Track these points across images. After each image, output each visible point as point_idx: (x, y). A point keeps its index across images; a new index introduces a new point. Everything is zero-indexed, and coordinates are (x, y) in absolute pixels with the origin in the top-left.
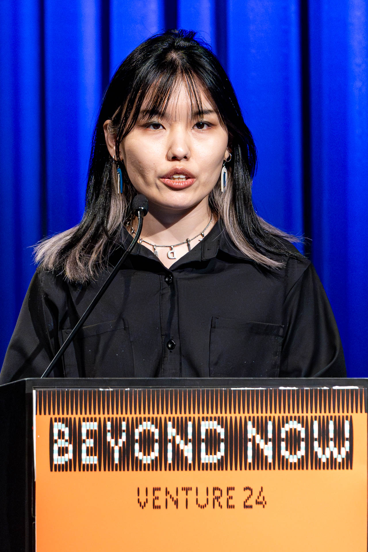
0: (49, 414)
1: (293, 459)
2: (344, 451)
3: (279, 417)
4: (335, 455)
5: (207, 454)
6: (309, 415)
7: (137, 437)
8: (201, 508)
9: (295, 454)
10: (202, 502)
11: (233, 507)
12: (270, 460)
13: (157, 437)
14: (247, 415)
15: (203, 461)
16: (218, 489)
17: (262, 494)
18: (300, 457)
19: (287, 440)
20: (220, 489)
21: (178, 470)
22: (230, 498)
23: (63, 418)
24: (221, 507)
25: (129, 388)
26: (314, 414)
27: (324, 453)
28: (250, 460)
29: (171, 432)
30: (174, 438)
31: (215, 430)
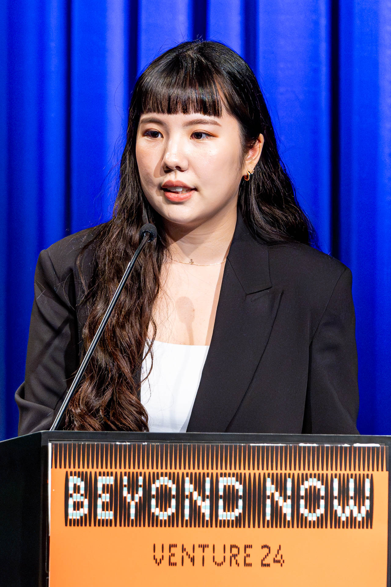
0: (65, 467)
1: (312, 517)
2: (364, 509)
3: (298, 474)
4: (355, 514)
5: (224, 511)
6: (329, 472)
7: (154, 492)
8: (218, 565)
9: (314, 512)
10: (219, 560)
11: (250, 565)
12: (289, 518)
13: (174, 492)
14: (266, 472)
15: (220, 518)
17: (280, 551)
18: (319, 515)
19: (306, 498)
20: (237, 547)
21: (195, 526)
22: (247, 556)
23: (79, 472)
24: (238, 565)
25: (147, 442)
26: (334, 472)
27: (344, 511)
28: (268, 517)
29: (189, 487)
30: (191, 494)
31: (233, 486)
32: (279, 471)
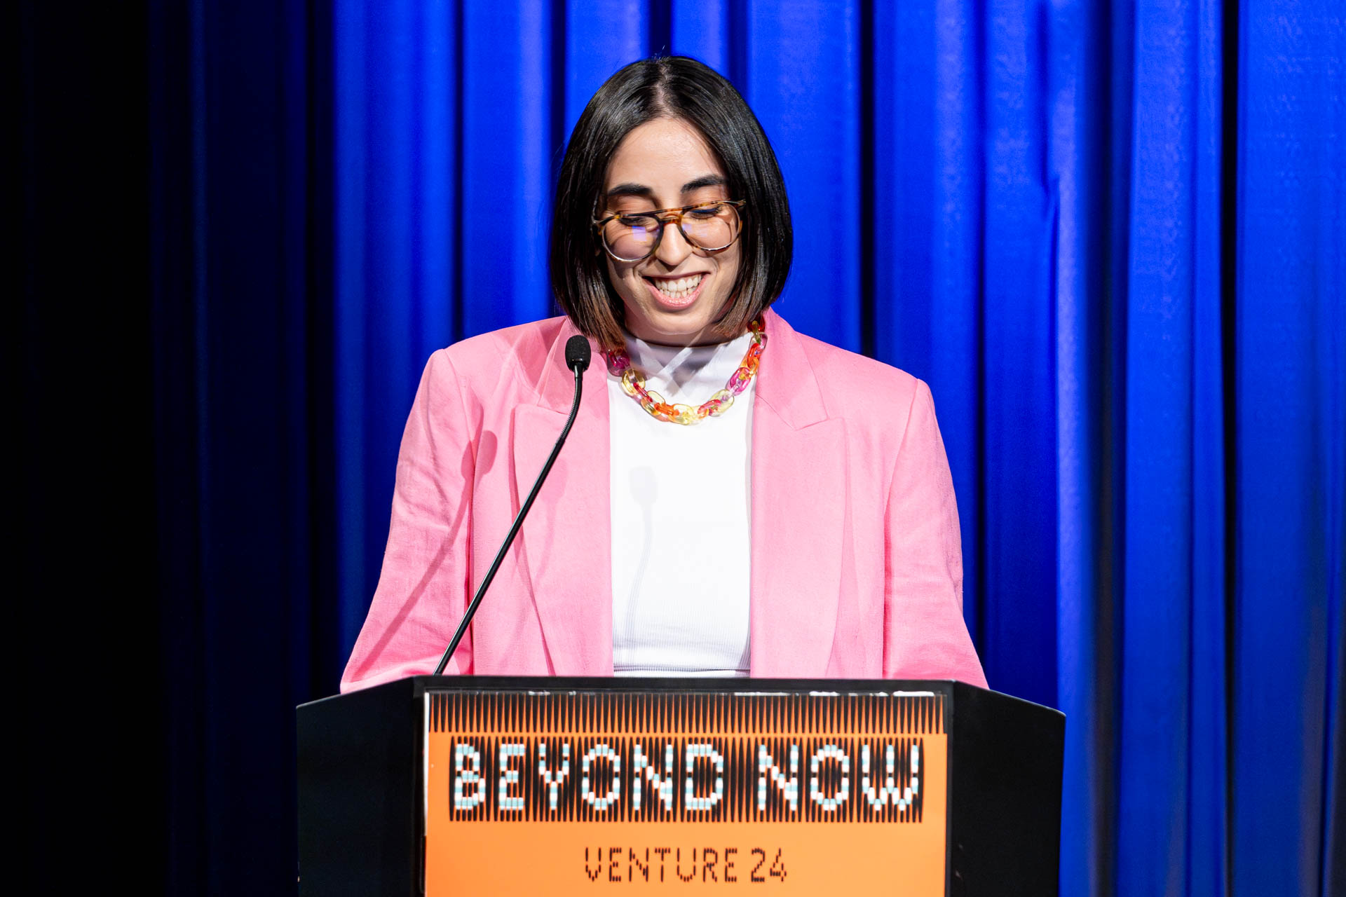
0: (450, 730)
1: (830, 806)
2: (909, 793)
3: (809, 740)
4: (896, 799)
5: (695, 796)
6: (856, 736)
7: (586, 768)
8: (685, 880)
9: (833, 797)
10: (686, 872)
11: (734, 879)
12: (793, 807)
13: (617, 768)
14: (760, 736)
15: (688, 807)
16: (711, 851)
17: (780, 859)
18: (840, 802)
19: (820, 775)
20: (714, 852)
21: (649, 820)
22: (729, 866)
23: (471, 738)
24: (716, 880)
25: (576, 690)
26: (863, 735)
27: (877, 797)
28: (762, 806)
29: (640, 760)
30: (644, 770)
31: (709, 759)
32: (779, 735)
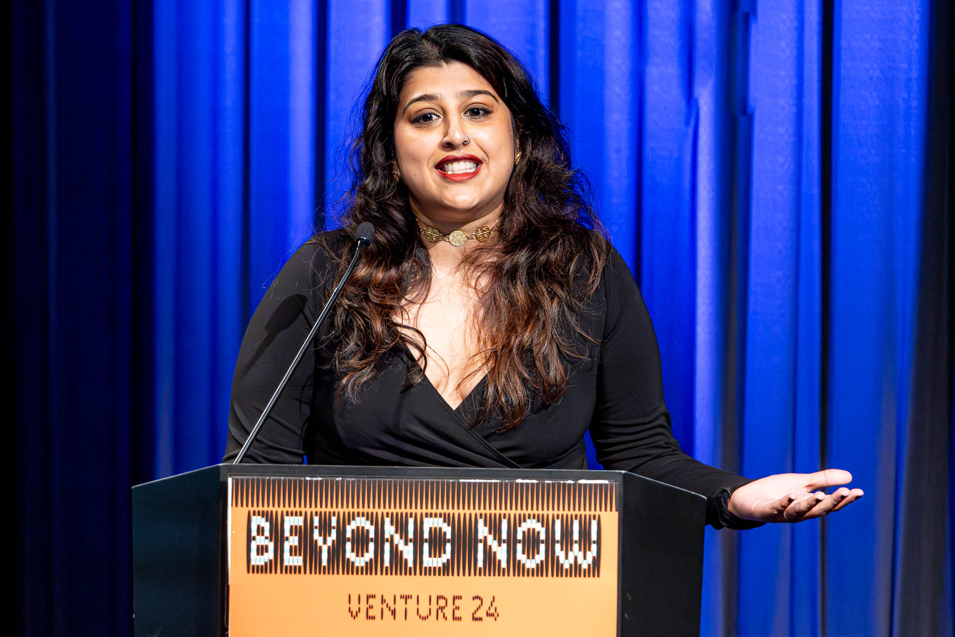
1: (531, 564)
3: (515, 515)
5: (430, 556)
9: (533, 558)
10: (424, 613)
11: (460, 619)
17: (494, 603)
24: (446, 619)
27: (567, 558)
28: (480, 564)
29: (389, 529)
30: (392, 537)
31: (440, 529)
32: (493, 511)
